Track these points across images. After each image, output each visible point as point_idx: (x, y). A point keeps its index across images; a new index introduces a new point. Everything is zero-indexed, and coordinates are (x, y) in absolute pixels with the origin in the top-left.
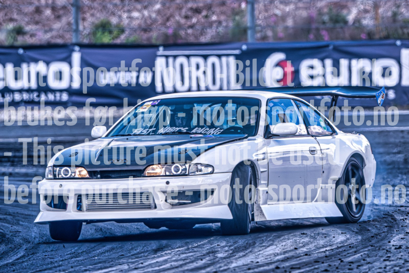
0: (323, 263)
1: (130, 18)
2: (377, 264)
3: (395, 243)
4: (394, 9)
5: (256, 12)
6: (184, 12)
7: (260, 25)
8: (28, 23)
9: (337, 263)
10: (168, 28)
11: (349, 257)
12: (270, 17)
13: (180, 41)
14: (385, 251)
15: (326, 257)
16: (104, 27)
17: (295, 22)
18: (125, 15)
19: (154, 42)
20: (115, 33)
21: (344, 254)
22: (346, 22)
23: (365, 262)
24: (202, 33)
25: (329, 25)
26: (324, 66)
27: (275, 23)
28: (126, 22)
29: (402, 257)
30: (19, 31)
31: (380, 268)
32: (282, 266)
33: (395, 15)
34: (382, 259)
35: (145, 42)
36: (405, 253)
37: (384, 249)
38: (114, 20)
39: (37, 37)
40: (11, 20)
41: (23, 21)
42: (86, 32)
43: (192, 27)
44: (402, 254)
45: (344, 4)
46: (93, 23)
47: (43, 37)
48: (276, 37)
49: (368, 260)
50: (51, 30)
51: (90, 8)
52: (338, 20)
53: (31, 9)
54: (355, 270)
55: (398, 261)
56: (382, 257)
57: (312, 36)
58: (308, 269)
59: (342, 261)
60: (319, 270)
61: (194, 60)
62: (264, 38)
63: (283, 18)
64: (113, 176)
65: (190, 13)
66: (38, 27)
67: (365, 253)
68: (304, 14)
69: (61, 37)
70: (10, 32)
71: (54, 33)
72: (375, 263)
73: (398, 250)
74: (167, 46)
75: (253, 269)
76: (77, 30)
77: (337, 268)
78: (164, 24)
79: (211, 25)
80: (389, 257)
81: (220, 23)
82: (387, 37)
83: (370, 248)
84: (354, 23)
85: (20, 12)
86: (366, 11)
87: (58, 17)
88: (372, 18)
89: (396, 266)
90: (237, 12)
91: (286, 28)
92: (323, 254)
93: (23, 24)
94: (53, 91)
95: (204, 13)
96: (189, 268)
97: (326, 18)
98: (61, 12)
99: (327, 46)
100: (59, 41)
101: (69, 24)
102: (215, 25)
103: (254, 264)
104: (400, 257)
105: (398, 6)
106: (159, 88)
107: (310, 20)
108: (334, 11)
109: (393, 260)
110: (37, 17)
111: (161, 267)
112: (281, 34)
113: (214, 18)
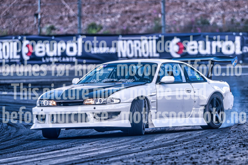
0: (198, 139)
1: (106, 22)
2: (224, 139)
3: (232, 129)
4: (232, 18)
5: (166, 19)
6: (131, 19)
7: (168, 25)
8: (57, 24)
9: (205, 139)
10: (123, 26)
11: (211, 136)
12: (173, 21)
13: (129, 33)
14: (228, 133)
15: (200, 136)
16: (93, 26)
17: (185, 23)
18: (103, 21)
19: (117, 33)
20: (98, 29)
21: (208, 135)
22: (209, 24)
23: (219, 138)
24: (140, 29)
25: (201, 25)
26: (198, 45)
27: (175, 24)
28: (103, 24)
29: (236, 136)
30: (52, 28)
31: (226, 141)
32: (179, 140)
33: (232, 20)
34: (226, 137)
35: (113, 33)
36: (237, 134)
37: (227, 132)
38: (98, 23)
39: (61, 31)
40: (49, 23)
41: (54, 23)
42: (84, 29)
43: (135, 26)
44: (236, 134)
45: (208, 15)
46: (88, 24)
47: (64, 31)
48: (175, 30)
49: (220, 137)
50: (67, 28)
51: (86, 17)
52: (205, 23)
53: (58, 17)
54: (214, 142)
55: (234, 138)
56: (226, 136)
57: (192, 31)
58: (191, 142)
59: (207, 138)
60: (196, 143)
61: (136, 42)
62: (170, 31)
63: (179, 22)
64: (70, 105)
65: (134, 20)
66: (61, 26)
67: (219, 134)
68: (189, 20)
69: (72, 31)
70: (48, 29)
71: (69, 29)
72: (223, 139)
73: (234, 133)
74: (123, 35)
75: (165, 142)
76: (80, 28)
77: (205, 141)
78: (122, 25)
79: (144, 25)
80: (230, 136)
81: (148, 24)
82: (229, 31)
83: (221, 132)
84: (213, 24)
85: (53, 19)
86: (219, 19)
87: (71, 21)
88: (221, 22)
89: (233, 140)
90: (157, 19)
91: (180, 27)
92: (198, 135)
93: (54, 24)
94: (69, 57)
95: (141, 19)
96: (134, 141)
97: (199, 22)
98: (72, 19)
99: (200, 35)
100: (71, 33)
101: (76, 25)
102: (146, 25)
103: (165, 139)
104: (235, 136)
105: (234, 16)
106: (119, 55)
107: (192, 23)
108: (204, 19)
109: (231, 138)
110: (61, 21)
111: (120, 141)
112: (178, 29)
113: (146, 22)
